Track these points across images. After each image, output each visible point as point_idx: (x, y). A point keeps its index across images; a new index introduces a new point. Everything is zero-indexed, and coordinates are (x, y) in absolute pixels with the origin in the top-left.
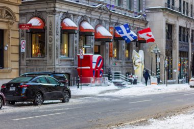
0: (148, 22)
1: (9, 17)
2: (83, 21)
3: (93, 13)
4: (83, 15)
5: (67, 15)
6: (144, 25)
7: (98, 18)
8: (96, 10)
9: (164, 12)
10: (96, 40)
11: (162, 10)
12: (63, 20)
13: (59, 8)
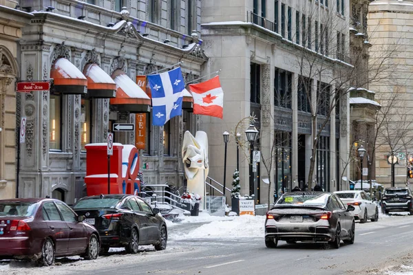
0: (207, 59)
1: (5, 67)
2: (90, 62)
3: (107, 44)
4: (90, 48)
5: (61, 51)
6: (198, 68)
7: (116, 54)
8: (115, 35)
9: (247, 36)
10: (113, 107)
11: (243, 31)
12: (54, 62)
13: (49, 35)
